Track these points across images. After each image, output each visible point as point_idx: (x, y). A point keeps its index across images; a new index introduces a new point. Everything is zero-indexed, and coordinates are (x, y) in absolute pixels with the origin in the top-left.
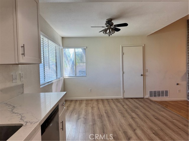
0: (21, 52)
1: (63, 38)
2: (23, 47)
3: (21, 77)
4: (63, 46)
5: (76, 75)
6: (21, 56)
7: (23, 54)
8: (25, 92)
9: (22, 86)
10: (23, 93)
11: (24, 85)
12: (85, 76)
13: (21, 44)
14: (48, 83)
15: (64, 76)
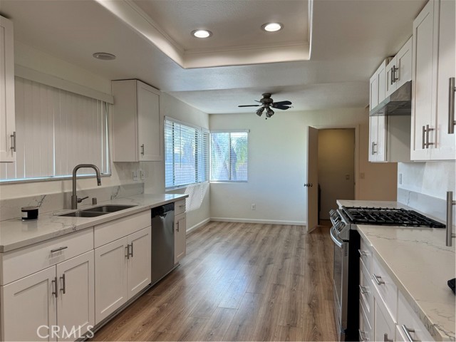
0: (140, 151)
1: (210, 115)
2: (143, 146)
3: (142, 175)
4: (210, 130)
5: (230, 179)
6: (140, 155)
7: (143, 153)
8: (145, 193)
9: (143, 185)
10: (143, 193)
11: (145, 185)
12: (246, 182)
13: (140, 144)
14: (178, 186)
15: (210, 179)
